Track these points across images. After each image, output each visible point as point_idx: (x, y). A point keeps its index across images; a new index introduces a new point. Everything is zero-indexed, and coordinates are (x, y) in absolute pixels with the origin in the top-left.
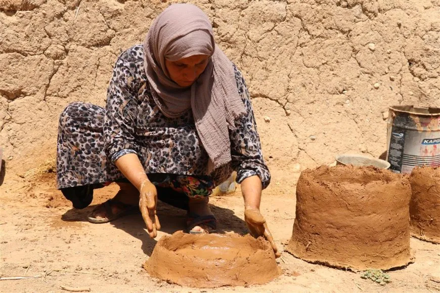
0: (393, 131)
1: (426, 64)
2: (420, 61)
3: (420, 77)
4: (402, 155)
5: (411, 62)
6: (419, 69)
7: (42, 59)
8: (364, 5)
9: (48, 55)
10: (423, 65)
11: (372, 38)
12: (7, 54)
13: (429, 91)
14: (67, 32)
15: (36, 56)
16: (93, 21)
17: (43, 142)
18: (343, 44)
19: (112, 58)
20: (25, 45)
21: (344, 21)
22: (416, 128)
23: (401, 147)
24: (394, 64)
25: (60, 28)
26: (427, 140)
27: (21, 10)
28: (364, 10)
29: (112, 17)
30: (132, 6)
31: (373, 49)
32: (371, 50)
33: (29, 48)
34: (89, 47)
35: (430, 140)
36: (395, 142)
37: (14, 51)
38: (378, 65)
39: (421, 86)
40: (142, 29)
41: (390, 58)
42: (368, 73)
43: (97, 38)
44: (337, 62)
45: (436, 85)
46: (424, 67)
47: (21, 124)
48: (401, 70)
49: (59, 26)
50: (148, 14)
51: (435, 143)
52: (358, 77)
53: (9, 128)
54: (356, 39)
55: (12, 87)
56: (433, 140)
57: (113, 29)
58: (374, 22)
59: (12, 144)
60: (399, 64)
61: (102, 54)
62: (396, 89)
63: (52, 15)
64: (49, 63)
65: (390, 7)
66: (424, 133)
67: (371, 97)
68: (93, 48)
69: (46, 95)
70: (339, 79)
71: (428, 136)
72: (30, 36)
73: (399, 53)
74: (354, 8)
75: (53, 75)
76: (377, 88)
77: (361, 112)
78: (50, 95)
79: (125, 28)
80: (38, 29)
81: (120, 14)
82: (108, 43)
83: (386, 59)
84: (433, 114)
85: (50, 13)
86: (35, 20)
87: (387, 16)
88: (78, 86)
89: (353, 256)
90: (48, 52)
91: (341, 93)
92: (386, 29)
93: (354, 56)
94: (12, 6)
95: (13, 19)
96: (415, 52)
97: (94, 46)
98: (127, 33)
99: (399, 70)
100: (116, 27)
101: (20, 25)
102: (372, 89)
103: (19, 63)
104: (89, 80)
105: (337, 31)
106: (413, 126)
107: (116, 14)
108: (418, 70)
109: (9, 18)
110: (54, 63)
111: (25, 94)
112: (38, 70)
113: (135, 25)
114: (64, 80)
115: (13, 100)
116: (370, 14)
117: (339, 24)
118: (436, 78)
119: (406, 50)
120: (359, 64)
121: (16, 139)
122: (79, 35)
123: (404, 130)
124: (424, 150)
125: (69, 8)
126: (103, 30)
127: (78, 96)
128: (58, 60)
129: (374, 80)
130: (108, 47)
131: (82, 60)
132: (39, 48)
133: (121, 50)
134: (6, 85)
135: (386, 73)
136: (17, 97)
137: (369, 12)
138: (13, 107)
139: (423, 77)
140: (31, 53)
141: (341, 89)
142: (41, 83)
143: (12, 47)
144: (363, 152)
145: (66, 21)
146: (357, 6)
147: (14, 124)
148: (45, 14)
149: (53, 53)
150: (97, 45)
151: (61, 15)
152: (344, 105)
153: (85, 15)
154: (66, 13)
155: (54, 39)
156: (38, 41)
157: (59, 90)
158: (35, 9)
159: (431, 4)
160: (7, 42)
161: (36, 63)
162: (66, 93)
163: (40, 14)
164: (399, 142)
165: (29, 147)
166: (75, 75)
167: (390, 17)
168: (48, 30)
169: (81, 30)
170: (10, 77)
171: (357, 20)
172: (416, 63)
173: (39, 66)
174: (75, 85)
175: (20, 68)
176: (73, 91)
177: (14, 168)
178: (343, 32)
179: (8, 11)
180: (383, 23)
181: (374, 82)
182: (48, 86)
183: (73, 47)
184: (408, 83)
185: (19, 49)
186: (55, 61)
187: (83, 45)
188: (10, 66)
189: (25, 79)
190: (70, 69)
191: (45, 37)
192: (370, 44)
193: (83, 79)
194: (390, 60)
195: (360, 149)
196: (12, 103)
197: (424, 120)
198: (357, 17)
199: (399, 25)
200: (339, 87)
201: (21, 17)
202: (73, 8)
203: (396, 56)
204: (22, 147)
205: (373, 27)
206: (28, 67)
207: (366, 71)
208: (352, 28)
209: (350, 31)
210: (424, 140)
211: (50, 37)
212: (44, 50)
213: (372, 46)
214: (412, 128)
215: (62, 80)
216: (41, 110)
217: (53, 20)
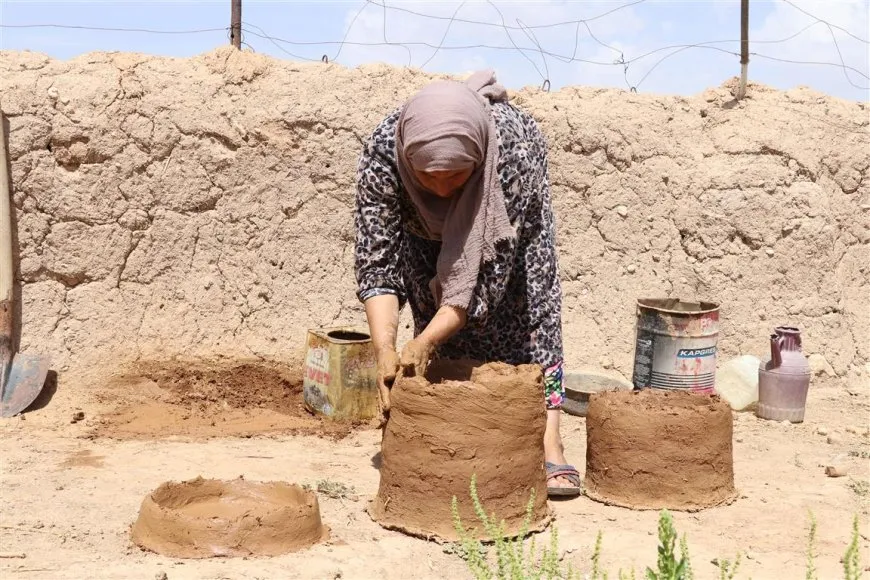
0: (639, 337)
1: (704, 237)
2: (696, 232)
3: (696, 257)
4: (651, 373)
5: (683, 234)
6: (694, 244)
7: (114, 230)
8: (609, 150)
9: (123, 225)
10: (700, 238)
11: (622, 199)
12: (66, 224)
13: (709, 278)
14: (152, 192)
15: (106, 226)
16: (190, 176)
17: (113, 347)
18: (576, 206)
19: (217, 228)
20: (90, 211)
21: (577, 174)
22: (667, 333)
23: (648, 361)
24: (658, 237)
25: (141, 187)
26: (684, 350)
27: (86, 163)
28: (610, 158)
29: (217, 170)
30: (247, 154)
31: (624, 214)
32: (621, 215)
33: (95, 215)
34: (183, 212)
35: (689, 351)
36: (640, 354)
37: (74, 219)
38: (633, 237)
39: (698, 270)
40: (263, 185)
41: (652, 227)
42: (619, 250)
43: (195, 199)
44: (568, 233)
45: (720, 268)
46: (703, 242)
47: (82, 320)
48: (669, 246)
49: (139, 183)
50: (271, 165)
51: (699, 355)
52: (602, 255)
53: (66, 326)
54: (597, 201)
55: (71, 269)
56: (694, 351)
57: (220, 187)
58: (626, 175)
59: (69, 349)
60: (667, 236)
61: (203, 222)
62: (662, 274)
63: (130, 169)
64: (124, 235)
65: (651, 154)
66: (679, 340)
67: (623, 284)
68: (189, 213)
69: (120, 280)
70: (572, 258)
71: (686, 344)
72: (98, 198)
73: (666, 221)
74: (594, 155)
75: (131, 251)
76: (632, 272)
77: (607, 307)
78: (126, 280)
79: (236, 184)
80: (109, 187)
81: (229, 165)
82: (212, 207)
83: (646, 229)
84: (693, 313)
85: (127, 167)
86: (105, 176)
87: (646, 166)
88: (166, 267)
89: (442, 520)
90: (123, 219)
91: (575, 279)
92: (645, 185)
93: (594, 224)
94: (73, 158)
95: (76, 175)
96: (689, 219)
97: (191, 210)
98: (239, 192)
99: (666, 245)
100: (224, 184)
101: (84, 183)
102: (624, 274)
103: (83, 236)
104: (183, 258)
105: (567, 188)
106: (663, 329)
107: (223, 166)
108: (693, 246)
109: (71, 174)
110: (132, 236)
111: (90, 279)
112: (108, 246)
113: (252, 180)
114: (146, 260)
115: (74, 287)
116: (619, 163)
117: (569, 177)
118: (720, 257)
119: (677, 216)
120: (603, 236)
121: (74, 342)
122: (169, 196)
123: (653, 336)
124: (681, 365)
125: (155, 159)
126: (204, 187)
127: (166, 282)
128: (137, 232)
129: (627, 259)
130: (212, 213)
131: (172, 230)
132: (111, 215)
133: (231, 217)
134: (63, 266)
135: (647, 251)
136: (80, 283)
137: (618, 160)
138: (72, 297)
139: (701, 256)
140: (99, 222)
141: (574, 273)
142: (112, 263)
143: (72, 214)
144: (605, 367)
145: (150, 176)
146: (598, 152)
147: (73, 321)
148: (119, 168)
149: (130, 222)
150: (196, 210)
151: (142, 169)
152: (579, 297)
153: (178, 168)
154: (151, 166)
155: (132, 202)
156: (109, 205)
157: (139, 273)
158: (106, 162)
159: (714, 150)
160: (66, 207)
161: (106, 235)
162: (149, 277)
163: (113, 167)
164: (646, 354)
165: (93, 354)
166: (162, 251)
167: (651, 167)
168: (123, 190)
169: (172, 189)
170: (69, 255)
171: (600, 171)
172: (691, 235)
173: (111, 239)
174: (163, 265)
175: (82, 242)
176: (159, 274)
177: (69, 383)
178: (577, 190)
179: (70, 164)
180: (640, 176)
181: (627, 263)
182: (123, 267)
183: (159, 212)
184: (680, 266)
185: (82, 216)
186: (134, 233)
187: (175, 209)
188: (69, 240)
189: (90, 257)
190: (155, 243)
191: (120, 199)
192: (619, 207)
193: (174, 258)
194: (653, 231)
195: (601, 363)
196: (72, 291)
197: (680, 321)
198: (599, 168)
199: (666, 180)
200: (569, 268)
201: (86, 173)
202: (161, 159)
203: (661, 225)
204: (82, 353)
205: (624, 181)
206: (95, 241)
207: (614, 246)
208: (590, 184)
209: (587, 187)
210: (681, 351)
211: (126, 199)
212: (119, 217)
213: (623, 210)
214: (661, 332)
215: (144, 259)
216: (112, 301)
217: (132, 175)
